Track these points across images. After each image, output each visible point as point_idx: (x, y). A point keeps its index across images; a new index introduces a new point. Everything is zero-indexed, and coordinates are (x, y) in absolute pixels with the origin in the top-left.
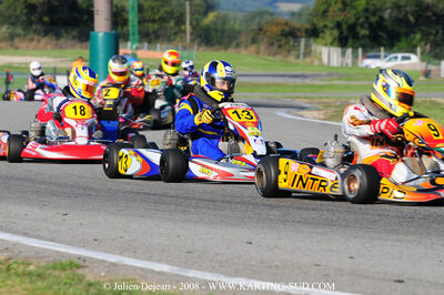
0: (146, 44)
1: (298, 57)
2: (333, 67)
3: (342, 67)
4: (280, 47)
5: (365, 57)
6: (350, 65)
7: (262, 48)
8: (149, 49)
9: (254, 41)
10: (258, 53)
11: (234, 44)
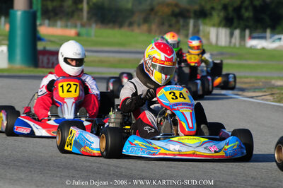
0: (47, 22)
1: (187, 36)
2: (221, 47)
3: (229, 47)
4: (170, 26)
5: (252, 37)
6: (237, 45)
7: (154, 27)
8: (49, 25)
9: (146, 20)
10: (149, 31)
11: (127, 23)
